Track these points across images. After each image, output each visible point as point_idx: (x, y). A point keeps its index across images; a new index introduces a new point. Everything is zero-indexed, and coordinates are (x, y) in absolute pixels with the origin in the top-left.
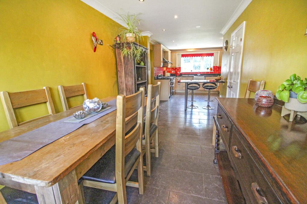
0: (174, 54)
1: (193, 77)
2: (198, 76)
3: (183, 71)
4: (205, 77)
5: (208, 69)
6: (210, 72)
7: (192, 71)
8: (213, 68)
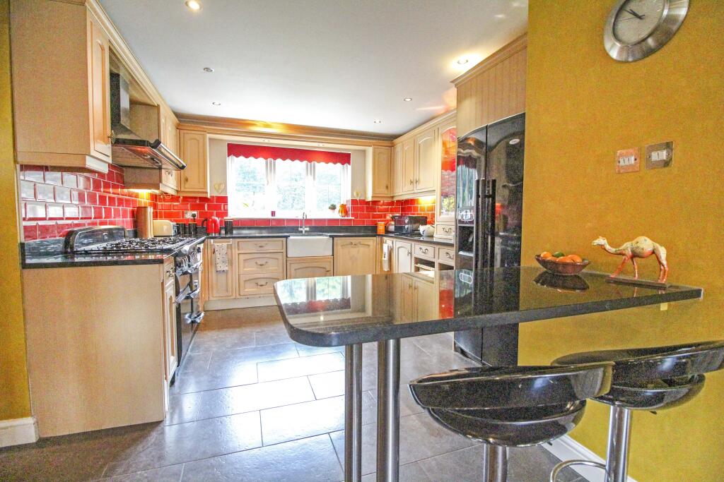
0: (192, 135)
1: (286, 237)
2: (303, 233)
4: (333, 237)
5: (333, 208)
6: (342, 220)
8: (349, 208)
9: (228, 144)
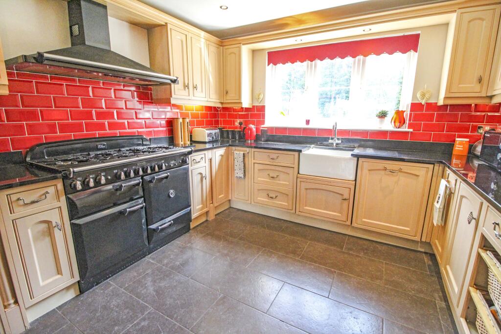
0: (232, 49)
1: (300, 151)
2: (330, 147)
3: (272, 120)
4: (358, 157)
5: (383, 115)
6: (393, 133)
7: (308, 122)
8: (407, 115)
9: (269, 53)
